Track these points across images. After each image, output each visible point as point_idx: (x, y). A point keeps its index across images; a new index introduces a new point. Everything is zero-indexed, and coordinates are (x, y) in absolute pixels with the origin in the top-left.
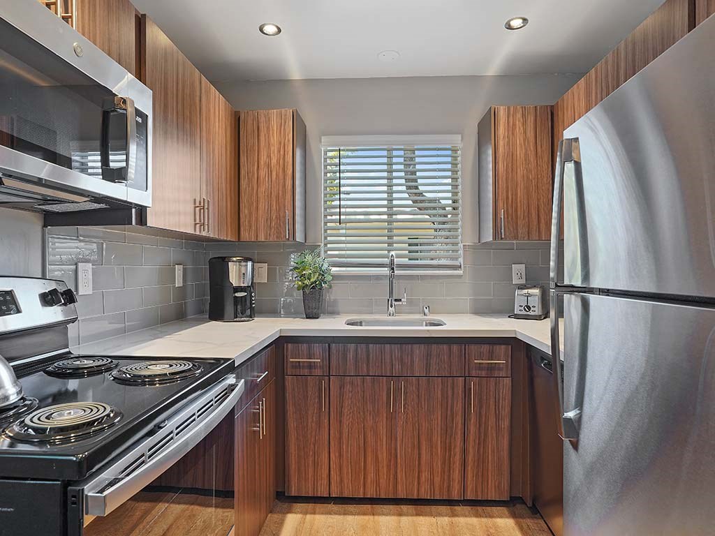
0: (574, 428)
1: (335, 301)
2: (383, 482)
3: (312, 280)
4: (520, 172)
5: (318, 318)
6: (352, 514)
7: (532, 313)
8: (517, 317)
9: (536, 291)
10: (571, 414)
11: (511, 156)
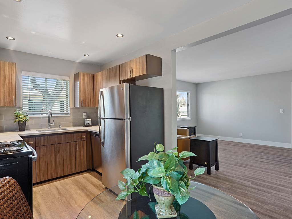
0: (103, 143)
1: (28, 125)
2: (53, 174)
3: (23, 119)
4: (86, 90)
5: (25, 131)
6: (44, 185)
7: (89, 125)
8: (86, 126)
9: (90, 119)
10: (102, 141)
11: (84, 85)
